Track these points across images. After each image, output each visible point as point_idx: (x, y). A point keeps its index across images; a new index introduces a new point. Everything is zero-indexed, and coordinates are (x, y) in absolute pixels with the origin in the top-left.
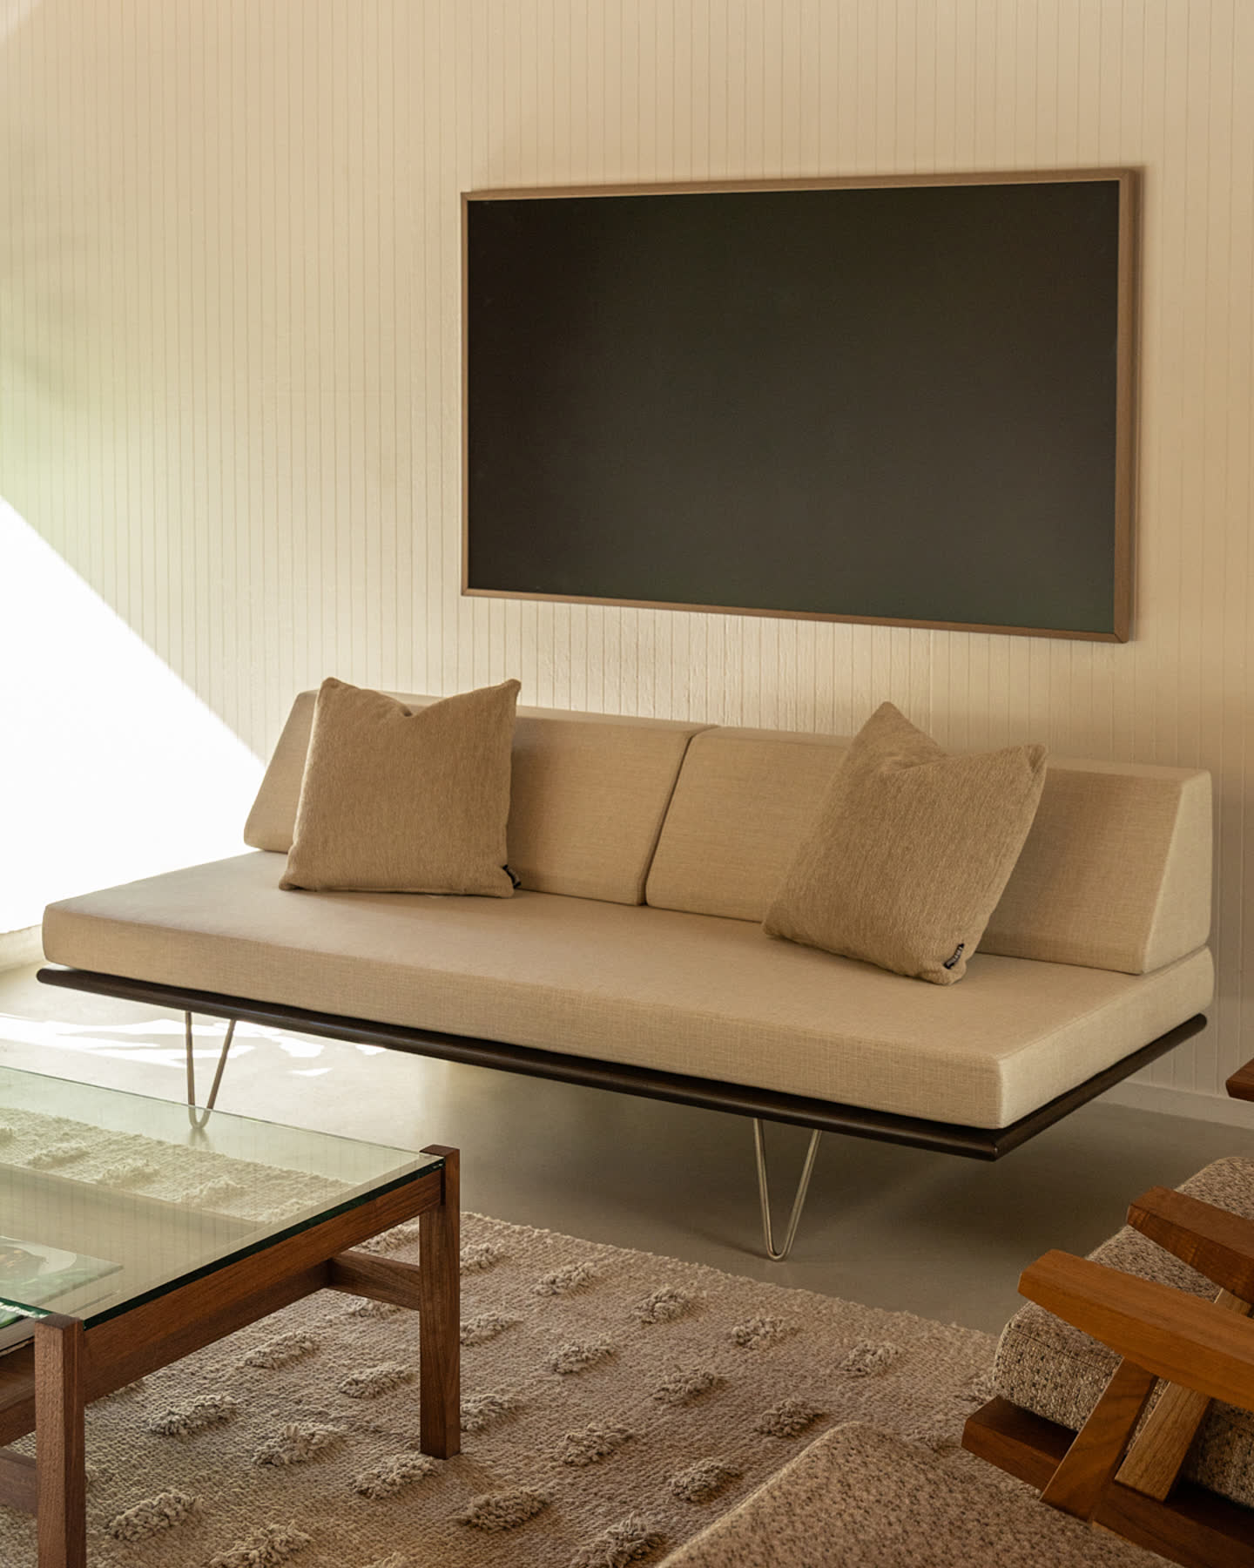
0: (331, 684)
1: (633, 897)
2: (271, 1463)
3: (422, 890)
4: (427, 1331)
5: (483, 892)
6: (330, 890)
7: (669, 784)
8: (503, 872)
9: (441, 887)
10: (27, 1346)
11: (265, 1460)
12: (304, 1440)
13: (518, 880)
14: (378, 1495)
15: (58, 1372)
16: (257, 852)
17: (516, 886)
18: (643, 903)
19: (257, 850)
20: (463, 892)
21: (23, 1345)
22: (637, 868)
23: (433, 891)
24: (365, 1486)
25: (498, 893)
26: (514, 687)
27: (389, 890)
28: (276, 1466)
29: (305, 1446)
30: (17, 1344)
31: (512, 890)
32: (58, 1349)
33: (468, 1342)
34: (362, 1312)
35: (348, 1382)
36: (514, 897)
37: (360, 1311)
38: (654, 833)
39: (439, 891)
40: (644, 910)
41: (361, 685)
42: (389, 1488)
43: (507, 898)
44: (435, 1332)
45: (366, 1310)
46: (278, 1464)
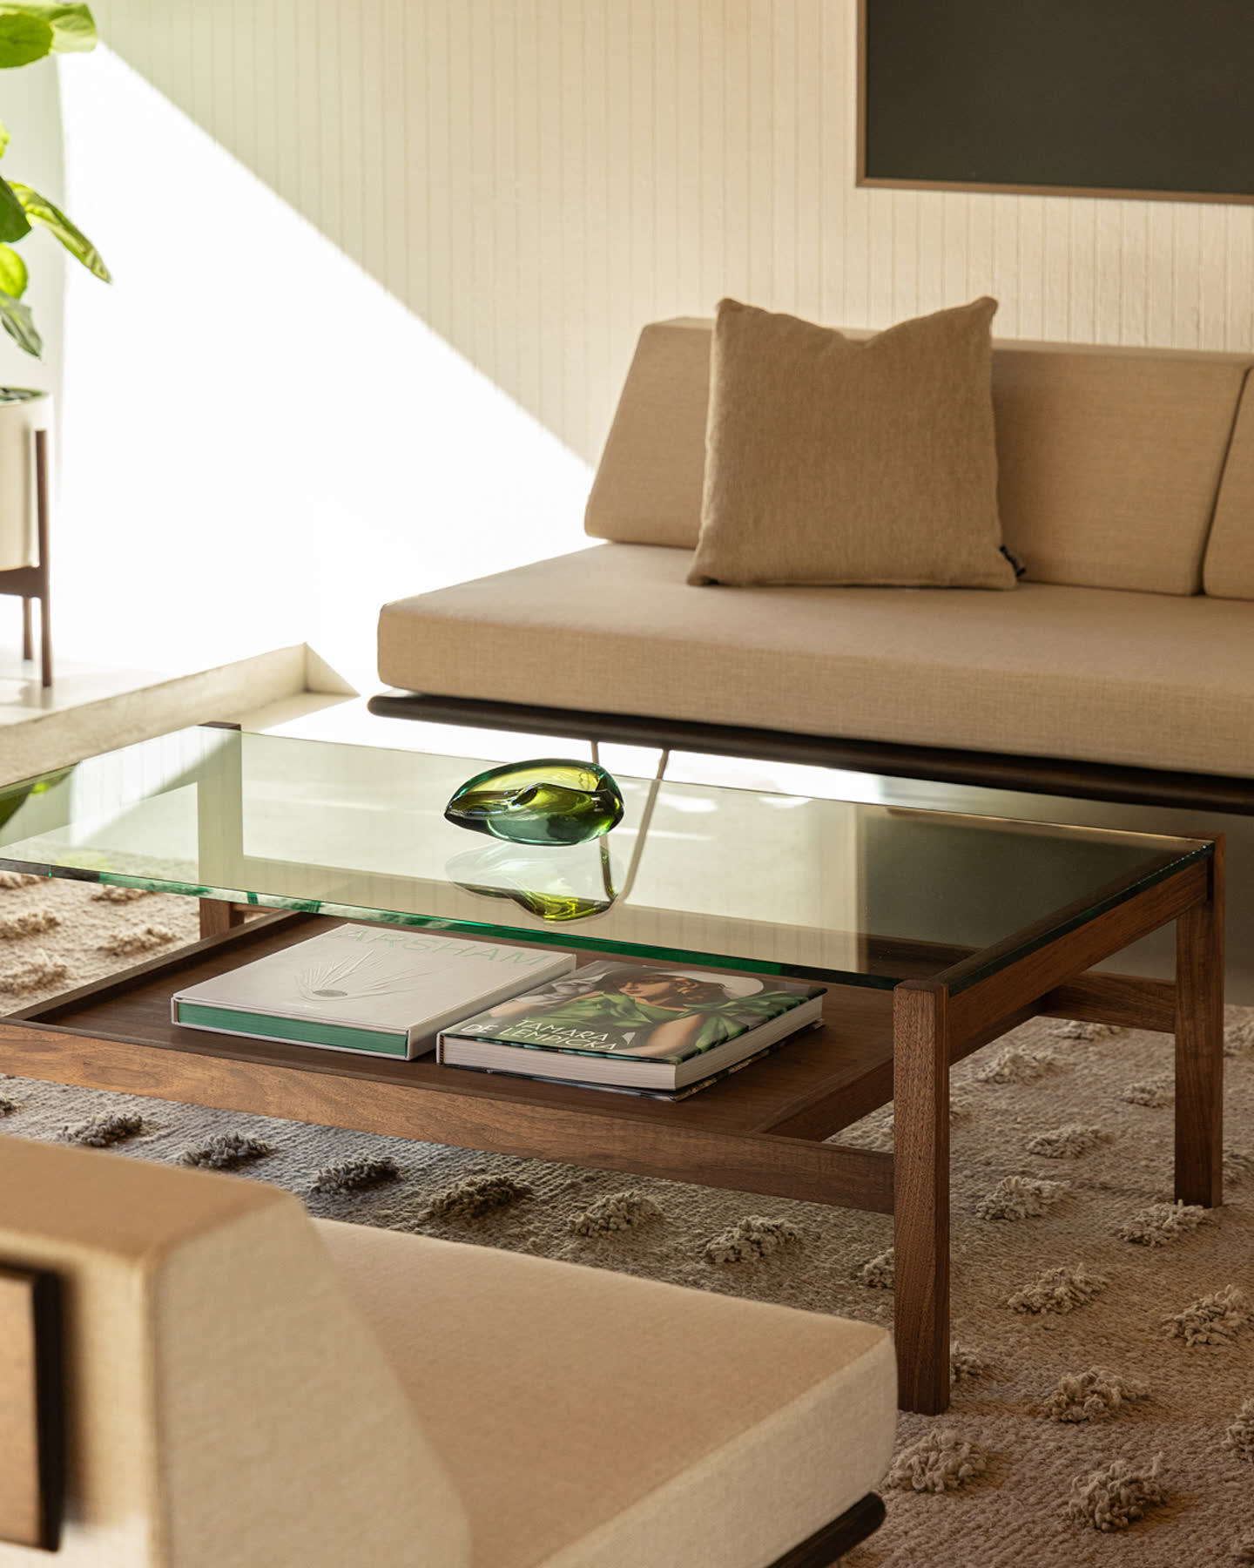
0: (729, 308)
1: (1185, 583)
2: (1004, 1218)
3: (890, 581)
4: (1185, 1057)
5: (976, 582)
6: (760, 584)
7: (1224, 433)
8: (1001, 556)
9: (919, 577)
10: (751, 1064)
11: (993, 1215)
12: (1032, 1195)
13: (1021, 565)
14: (1157, 1242)
15: (928, 1042)
16: (604, 545)
17: (1020, 573)
18: (1200, 591)
19: (604, 541)
20: (947, 583)
21: (746, 1064)
22: (1190, 544)
23: (906, 582)
24: (1138, 1234)
25: (994, 582)
26: (987, 307)
27: (845, 582)
28: (1011, 1221)
29: (1036, 1200)
30: (742, 1062)
31: (1013, 580)
32: (928, 1017)
33: (1155, 1104)
34: (998, 1078)
35: (1037, 1143)
36: (1016, 589)
37: (993, 1077)
38: (1208, 500)
39: (916, 582)
40: (1198, 601)
41: (773, 308)
42: (1168, 1235)
43: (1008, 590)
44: (1196, 1056)
45: (1002, 1075)
46: (1013, 1218)
